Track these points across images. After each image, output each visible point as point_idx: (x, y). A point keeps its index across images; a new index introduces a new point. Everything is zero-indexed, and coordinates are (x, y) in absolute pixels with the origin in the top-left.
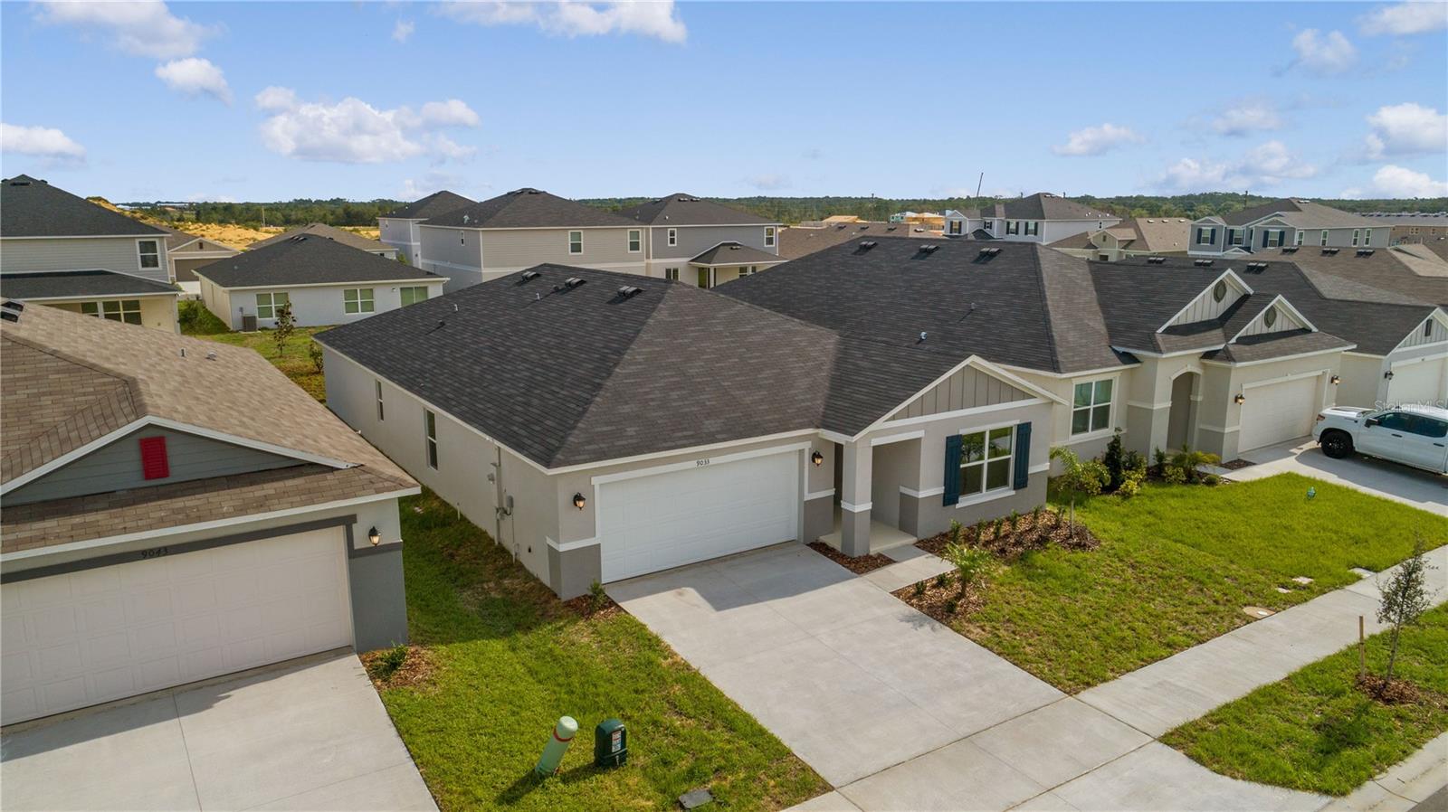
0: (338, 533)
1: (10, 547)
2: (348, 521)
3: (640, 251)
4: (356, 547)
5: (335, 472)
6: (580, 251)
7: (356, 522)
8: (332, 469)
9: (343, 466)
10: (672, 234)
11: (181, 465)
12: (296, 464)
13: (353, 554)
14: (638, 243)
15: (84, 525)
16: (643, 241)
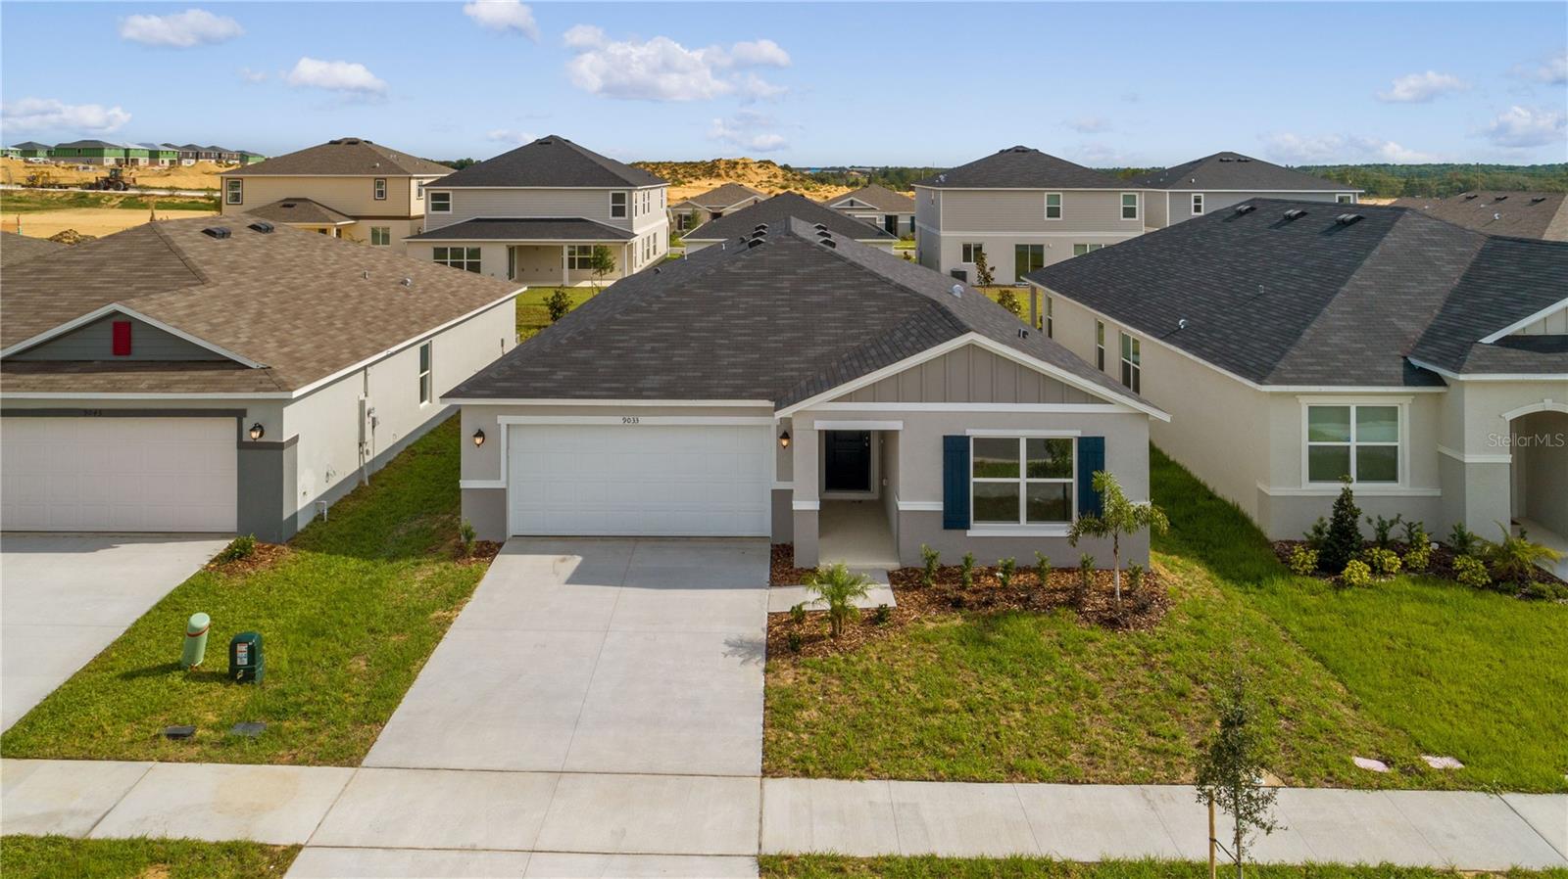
0: (231, 424)
1: (5, 387)
2: (239, 414)
3: (1137, 219)
4: (244, 440)
5: (246, 370)
6: (1059, 216)
7: (245, 416)
8: (244, 367)
9: (254, 366)
10: (1198, 200)
11: (140, 348)
12: (215, 358)
13: (242, 445)
14: (1135, 208)
15: (52, 382)
16: (1140, 207)
